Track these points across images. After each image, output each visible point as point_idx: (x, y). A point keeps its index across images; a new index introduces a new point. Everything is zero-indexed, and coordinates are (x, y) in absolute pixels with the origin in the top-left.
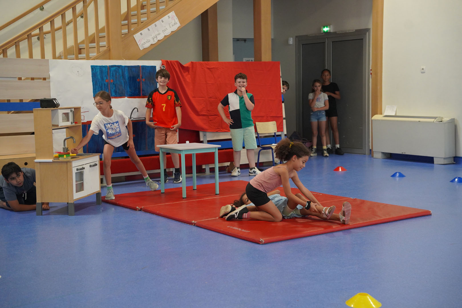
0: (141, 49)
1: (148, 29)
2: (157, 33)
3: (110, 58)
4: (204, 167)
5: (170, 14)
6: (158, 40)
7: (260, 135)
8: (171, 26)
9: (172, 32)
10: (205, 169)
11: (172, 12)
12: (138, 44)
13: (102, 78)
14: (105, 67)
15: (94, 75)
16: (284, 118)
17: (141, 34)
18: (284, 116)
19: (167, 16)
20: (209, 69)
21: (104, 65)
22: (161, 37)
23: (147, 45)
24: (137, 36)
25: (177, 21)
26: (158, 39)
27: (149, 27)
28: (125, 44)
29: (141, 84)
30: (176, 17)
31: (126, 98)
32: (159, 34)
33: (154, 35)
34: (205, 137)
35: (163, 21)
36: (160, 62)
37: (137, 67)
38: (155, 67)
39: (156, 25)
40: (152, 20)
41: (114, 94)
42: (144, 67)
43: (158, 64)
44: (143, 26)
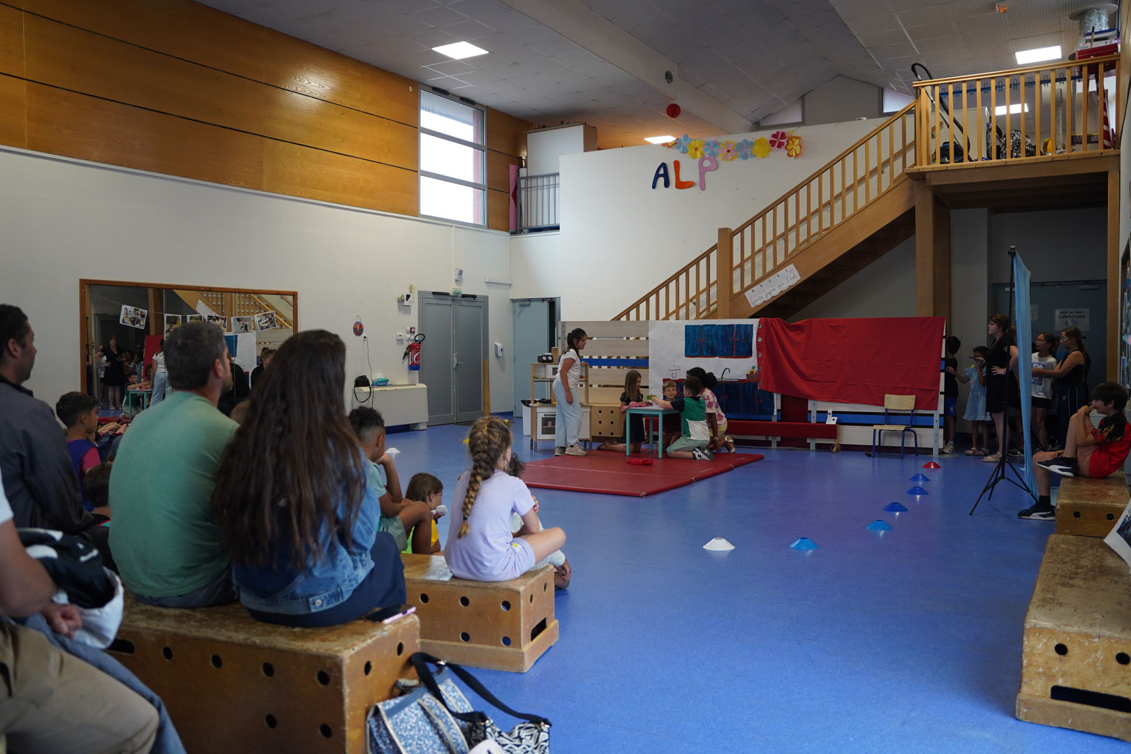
0: (752, 306)
1: (761, 285)
2: (772, 288)
3: (716, 318)
5: (788, 268)
6: (773, 297)
7: (888, 412)
8: (789, 279)
9: (790, 286)
10: (809, 444)
11: (790, 266)
12: (749, 301)
13: (695, 339)
14: (698, 326)
15: (687, 335)
16: (942, 393)
17: (753, 291)
18: (942, 388)
19: (783, 271)
20: (831, 327)
21: (697, 324)
22: (776, 293)
23: (759, 302)
24: (748, 294)
25: (796, 273)
26: (773, 295)
27: (762, 283)
28: (735, 303)
29: (734, 345)
30: (796, 270)
31: (717, 358)
32: (774, 290)
33: (767, 291)
34: (814, 407)
35: (778, 276)
36: (758, 320)
37: (732, 326)
38: (752, 326)
39: (770, 281)
40: (766, 276)
41: (705, 353)
42: (739, 326)
43: (755, 322)
44: (755, 283)
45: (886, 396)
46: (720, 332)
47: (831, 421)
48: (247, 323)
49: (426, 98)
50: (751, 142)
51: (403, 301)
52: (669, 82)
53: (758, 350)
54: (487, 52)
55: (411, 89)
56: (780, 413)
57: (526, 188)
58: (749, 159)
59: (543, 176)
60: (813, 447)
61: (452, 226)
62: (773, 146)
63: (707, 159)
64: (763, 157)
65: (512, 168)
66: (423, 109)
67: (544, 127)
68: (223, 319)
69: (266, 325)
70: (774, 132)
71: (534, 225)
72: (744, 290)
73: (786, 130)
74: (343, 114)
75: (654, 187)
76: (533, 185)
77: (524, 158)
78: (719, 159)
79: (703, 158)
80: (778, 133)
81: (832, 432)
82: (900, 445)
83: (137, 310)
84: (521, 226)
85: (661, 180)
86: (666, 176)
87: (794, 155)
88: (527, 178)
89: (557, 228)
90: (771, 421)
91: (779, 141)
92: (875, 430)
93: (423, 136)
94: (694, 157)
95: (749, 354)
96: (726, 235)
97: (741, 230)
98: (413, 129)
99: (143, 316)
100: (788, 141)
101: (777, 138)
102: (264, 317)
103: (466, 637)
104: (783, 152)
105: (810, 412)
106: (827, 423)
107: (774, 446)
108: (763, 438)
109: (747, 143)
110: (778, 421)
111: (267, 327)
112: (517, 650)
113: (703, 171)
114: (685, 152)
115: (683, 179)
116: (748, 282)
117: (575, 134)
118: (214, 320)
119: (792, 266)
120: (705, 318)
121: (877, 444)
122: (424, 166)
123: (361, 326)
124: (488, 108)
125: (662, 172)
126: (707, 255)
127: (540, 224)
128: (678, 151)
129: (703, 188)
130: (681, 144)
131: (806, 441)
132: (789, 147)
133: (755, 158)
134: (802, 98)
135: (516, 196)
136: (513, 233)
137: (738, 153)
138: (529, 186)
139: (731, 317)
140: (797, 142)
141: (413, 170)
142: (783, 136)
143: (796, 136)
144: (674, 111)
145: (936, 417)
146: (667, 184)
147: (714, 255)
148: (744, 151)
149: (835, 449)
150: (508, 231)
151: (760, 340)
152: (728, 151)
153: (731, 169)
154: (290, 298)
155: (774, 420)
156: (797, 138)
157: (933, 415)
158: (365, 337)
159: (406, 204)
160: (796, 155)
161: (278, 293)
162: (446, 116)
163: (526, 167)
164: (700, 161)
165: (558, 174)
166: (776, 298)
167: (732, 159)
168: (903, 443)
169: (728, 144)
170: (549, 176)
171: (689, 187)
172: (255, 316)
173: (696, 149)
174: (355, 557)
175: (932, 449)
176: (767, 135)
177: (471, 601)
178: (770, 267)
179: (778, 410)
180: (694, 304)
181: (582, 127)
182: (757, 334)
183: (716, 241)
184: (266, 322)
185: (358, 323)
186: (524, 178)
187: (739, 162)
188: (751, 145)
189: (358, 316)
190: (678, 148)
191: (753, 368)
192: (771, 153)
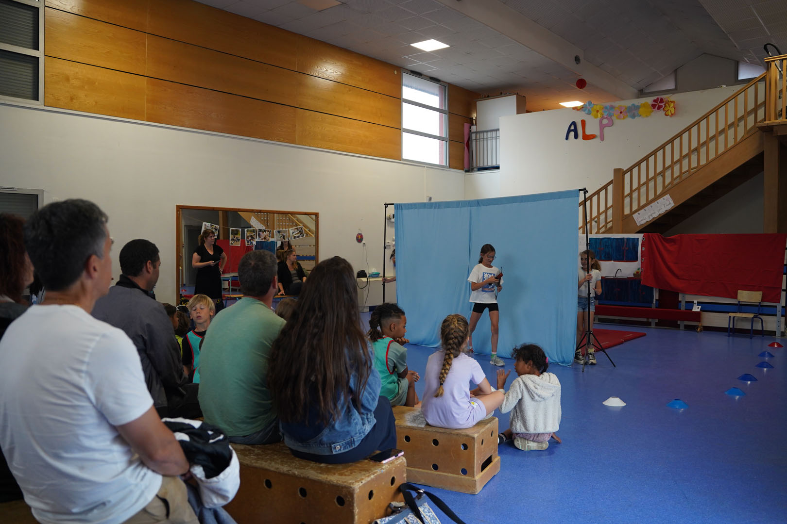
0: (638, 225)
1: (645, 210)
2: (652, 212)
3: (612, 233)
4: (679, 322)
5: (665, 197)
7: (741, 303)
8: (666, 206)
9: (666, 211)
10: (679, 325)
11: (667, 196)
12: (636, 221)
13: (596, 247)
14: (599, 239)
17: (639, 214)
18: (784, 288)
19: (662, 199)
20: (697, 240)
21: (598, 237)
22: (656, 215)
23: (644, 222)
24: (635, 216)
25: (671, 201)
26: (653, 217)
27: (646, 208)
28: (625, 221)
29: (625, 251)
30: (671, 199)
31: (612, 261)
32: (654, 213)
33: (649, 214)
34: (683, 298)
35: (658, 203)
36: (642, 235)
37: (622, 239)
38: (638, 239)
39: (651, 206)
40: (649, 203)
41: (603, 258)
42: (628, 239)
43: (640, 236)
44: (640, 208)
45: (739, 291)
46: (614, 244)
47: (696, 309)
48: (285, 234)
49: (406, 78)
50: (638, 106)
51: (390, 219)
52: (577, 64)
53: (642, 256)
54: (449, 46)
55: (396, 72)
56: (658, 302)
57: (476, 139)
58: (636, 118)
59: (487, 131)
60: (682, 327)
61: (424, 167)
62: (654, 108)
63: (605, 118)
64: (647, 116)
65: (466, 125)
66: (404, 85)
67: (488, 96)
68: (268, 231)
69: (297, 235)
70: (655, 98)
71: (481, 165)
72: (632, 213)
73: (663, 97)
74: (350, 91)
75: (567, 138)
76: (481, 138)
77: (474, 118)
78: (614, 118)
79: (603, 118)
80: (658, 98)
81: (697, 316)
82: (750, 328)
83: (212, 225)
84: (472, 166)
85: (572, 134)
86: (575, 131)
87: (670, 114)
88: (477, 133)
89: (498, 168)
90: (651, 307)
91: (658, 105)
92: (730, 317)
93: (404, 105)
94: (596, 117)
95: (636, 260)
96: (619, 174)
97: (630, 170)
98: (397, 100)
99: (216, 230)
100: (665, 105)
101: (657, 102)
102: (296, 230)
103: (435, 467)
104: (661, 113)
105: (681, 302)
106: (693, 310)
107: (653, 326)
108: (645, 320)
109: (635, 106)
110: (656, 308)
111: (298, 237)
112: (473, 479)
113: (602, 127)
114: (589, 113)
115: (588, 133)
116: (635, 207)
117: (511, 102)
118: (263, 232)
119: (668, 196)
120: (603, 233)
121: (731, 327)
122: (406, 125)
123: (362, 236)
124: (449, 84)
125: (572, 128)
126: (605, 188)
127: (486, 165)
128: (583, 112)
129: (602, 139)
130: (587, 108)
131: (677, 322)
132: (666, 109)
133: (640, 117)
134: (676, 71)
135: (469, 145)
136: (466, 171)
137: (628, 114)
138: (478, 138)
139: (623, 233)
140: (672, 105)
141: (398, 128)
142: (662, 101)
143: (672, 100)
144: (581, 84)
145: (779, 308)
146: (576, 137)
147: (610, 188)
148: (633, 112)
149: (699, 329)
150: (463, 170)
151: (643, 249)
152: (621, 113)
153: (623, 125)
154: (314, 217)
155: (654, 307)
156: (672, 102)
157: (776, 307)
158: (364, 244)
159: (393, 151)
160: (672, 114)
161: (306, 214)
162: (420, 90)
163: (476, 125)
164: (600, 120)
165: (498, 130)
166: (657, 218)
167: (624, 118)
168: (752, 327)
169: (620, 107)
170: (492, 131)
171: (592, 139)
172: (290, 229)
173: (598, 111)
174: (363, 416)
175: (775, 332)
176: (650, 100)
177: (440, 443)
178: (651, 196)
179: (656, 300)
180: (596, 222)
181: (515, 96)
182: (642, 244)
183: (612, 178)
184: (297, 234)
185: (359, 234)
186: (473, 133)
187: (629, 120)
188: (637, 108)
189: (359, 229)
190: (584, 111)
191: (639, 269)
192: (652, 114)
